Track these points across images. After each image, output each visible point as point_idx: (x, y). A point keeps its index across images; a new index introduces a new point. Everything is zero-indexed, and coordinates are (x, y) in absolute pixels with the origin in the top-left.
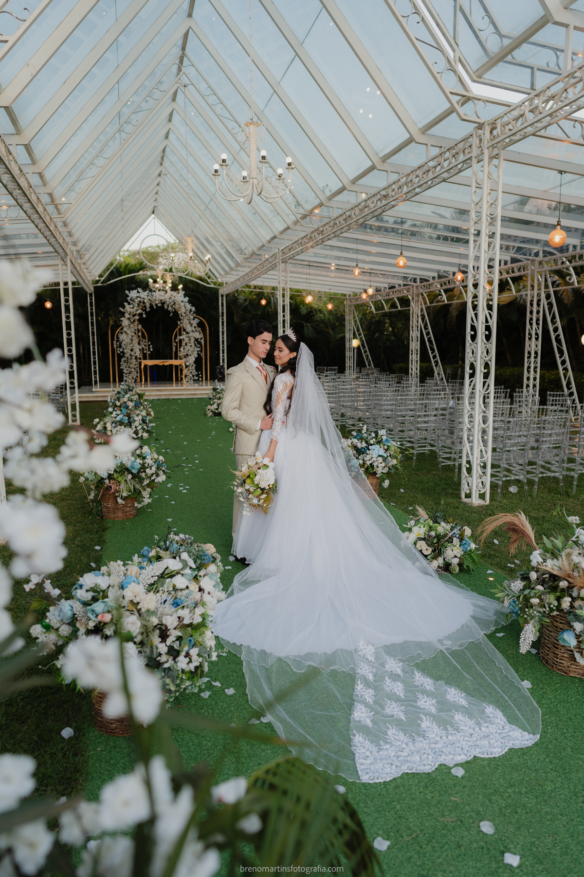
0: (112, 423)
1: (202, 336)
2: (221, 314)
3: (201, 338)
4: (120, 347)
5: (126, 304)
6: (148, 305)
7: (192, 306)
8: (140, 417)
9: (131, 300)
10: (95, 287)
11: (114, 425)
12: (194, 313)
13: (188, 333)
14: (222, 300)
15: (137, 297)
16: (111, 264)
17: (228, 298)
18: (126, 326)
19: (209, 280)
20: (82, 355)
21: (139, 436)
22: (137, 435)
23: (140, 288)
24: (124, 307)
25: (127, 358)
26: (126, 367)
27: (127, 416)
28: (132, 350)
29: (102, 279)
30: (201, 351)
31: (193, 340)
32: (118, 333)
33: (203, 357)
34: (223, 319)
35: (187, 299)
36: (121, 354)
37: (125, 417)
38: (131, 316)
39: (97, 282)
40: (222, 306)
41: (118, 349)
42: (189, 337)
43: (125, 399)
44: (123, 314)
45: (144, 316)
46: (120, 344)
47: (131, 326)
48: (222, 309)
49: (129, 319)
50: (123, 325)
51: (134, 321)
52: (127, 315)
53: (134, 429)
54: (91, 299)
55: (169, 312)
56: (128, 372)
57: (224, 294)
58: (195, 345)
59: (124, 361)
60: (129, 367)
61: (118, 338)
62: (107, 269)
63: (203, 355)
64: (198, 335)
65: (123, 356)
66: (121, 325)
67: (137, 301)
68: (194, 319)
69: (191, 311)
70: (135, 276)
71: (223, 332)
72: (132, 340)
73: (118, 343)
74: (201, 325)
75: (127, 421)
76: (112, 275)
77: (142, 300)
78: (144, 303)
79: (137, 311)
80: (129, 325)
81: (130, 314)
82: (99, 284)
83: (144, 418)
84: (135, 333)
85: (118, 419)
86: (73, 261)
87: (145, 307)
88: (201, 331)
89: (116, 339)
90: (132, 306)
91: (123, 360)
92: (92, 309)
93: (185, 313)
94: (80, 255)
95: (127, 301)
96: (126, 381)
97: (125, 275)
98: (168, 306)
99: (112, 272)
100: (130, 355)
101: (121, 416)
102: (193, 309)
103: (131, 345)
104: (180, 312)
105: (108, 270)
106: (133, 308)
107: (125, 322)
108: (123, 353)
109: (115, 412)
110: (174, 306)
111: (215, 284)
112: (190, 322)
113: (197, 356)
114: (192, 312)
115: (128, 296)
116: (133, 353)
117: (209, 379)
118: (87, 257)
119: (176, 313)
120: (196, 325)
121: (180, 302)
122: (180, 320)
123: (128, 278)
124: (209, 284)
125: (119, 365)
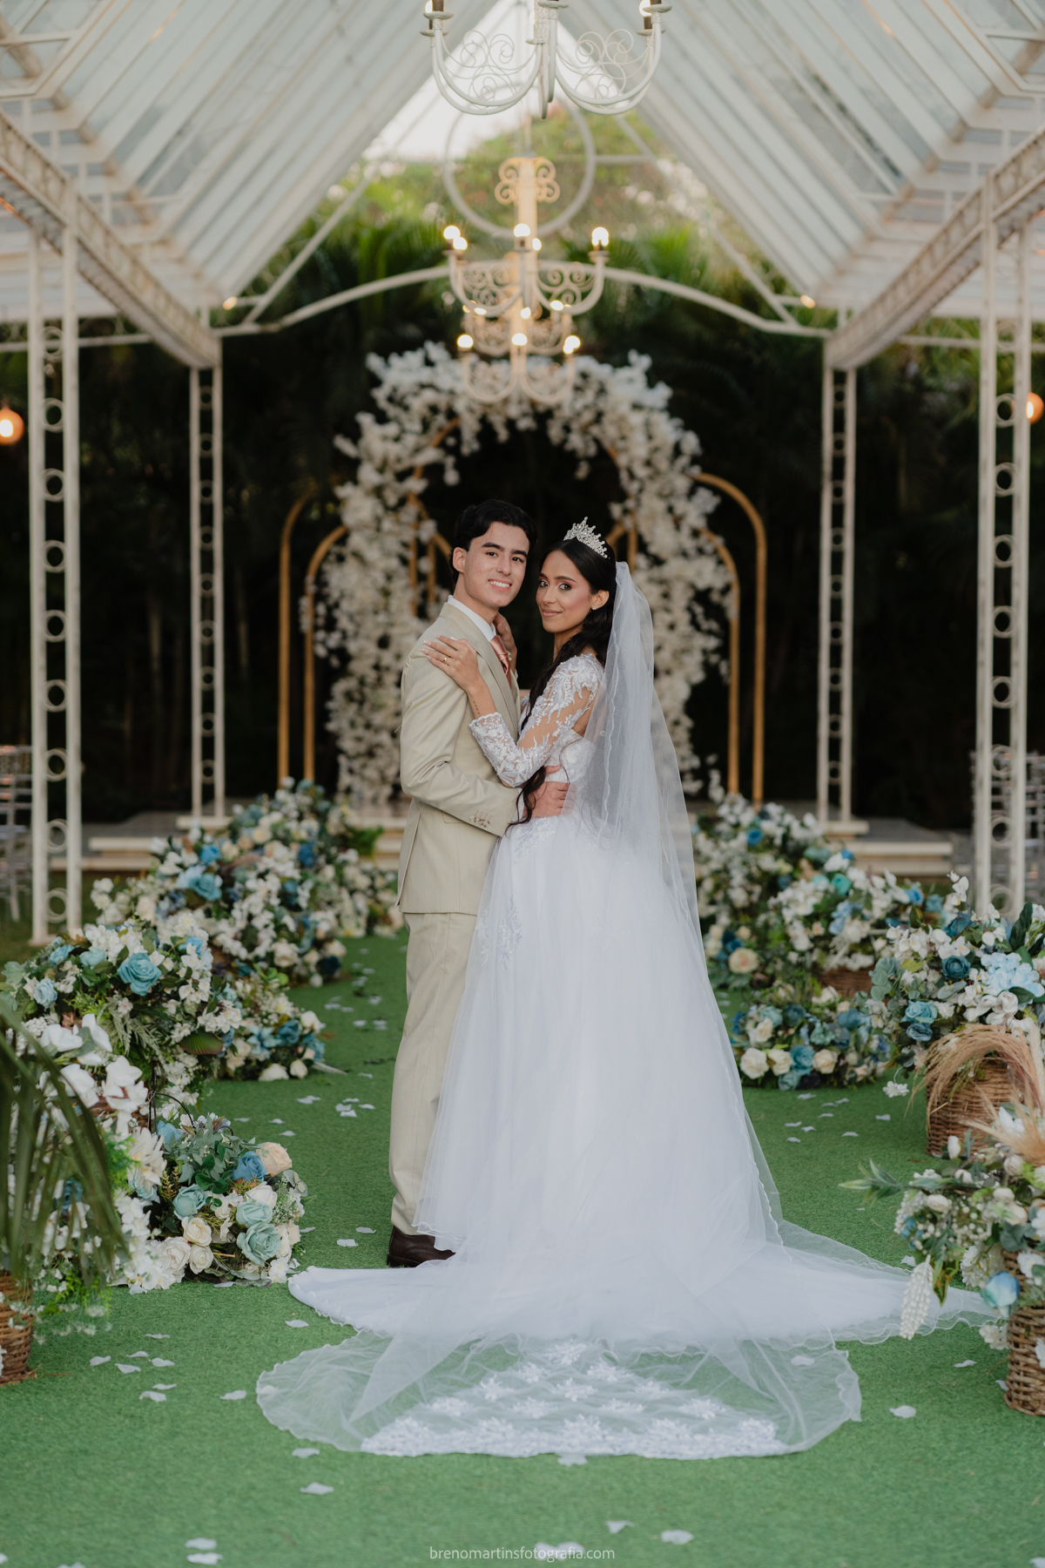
0: (162, 898)
1: (729, 574)
2: (827, 467)
3: (726, 590)
4: (330, 625)
5: (365, 419)
6: (469, 426)
7: (687, 427)
8: (273, 884)
9: (390, 399)
10: (228, 344)
11: (165, 905)
12: (695, 460)
13: (657, 561)
14: (839, 397)
15: (423, 386)
16: (310, 229)
17: (871, 389)
18: (362, 526)
19: (775, 301)
20: (156, 666)
21: (261, 951)
22: (251, 947)
23: (435, 340)
24: (355, 434)
25: (362, 682)
26: (353, 724)
27: (218, 873)
28: (384, 643)
29: (262, 302)
30: (723, 651)
31: (681, 597)
32: (325, 559)
33: (733, 682)
34: (838, 492)
35: (662, 393)
36: (335, 662)
37: (209, 877)
38: (389, 477)
39: (238, 316)
40: (839, 425)
41: (321, 635)
42: (662, 582)
43: (260, 834)
44: (349, 469)
45: (451, 477)
46: (330, 609)
47: (387, 525)
48: (839, 445)
49: (378, 492)
50: (349, 519)
51: (402, 502)
52: (368, 474)
53: (241, 924)
54: (206, 398)
55: (572, 458)
56: (362, 748)
57: (850, 366)
58: (694, 623)
59: (349, 696)
60: (368, 726)
61: (321, 582)
62: (291, 250)
63: (730, 670)
64: (711, 573)
65: (343, 672)
66: (336, 521)
67: (418, 404)
68: (691, 493)
69: (677, 451)
70: (419, 286)
71: (837, 559)
72: (386, 593)
73: (321, 609)
74: (725, 521)
75: (217, 894)
76: (311, 281)
77: (442, 401)
78: (451, 414)
79: (418, 450)
80: (378, 520)
81: (381, 470)
82: (248, 327)
83: (290, 887)
84: (404, 561)
85: (184, 882)
86: (96, 241)
87: (456, 433)
88: (725, 554)
89: (311, 588)
90: (391, 429)
91: (340, 687)
92: (206, 445)
93: (648, 463)
94: (140, 210)
95: (371, 407)
96: (348, 791)
97: (372, 278)
98: (567, 429)
99: (310, 270)
100: (377, 667)
101: (194, 873)
102: (691, 442)
103: (382, 618)
104: (622, 461)
105: (293, 255)
106: (397, 439)
107: (357, 506)
108: (343, 655)
109: (173, 858)
110: (595, 430)
111: (804, 317)
112: (670, 510)
113: (698, 677)
114: (683, 461)
115: (376, 382)
116: (387, 658)
117: (758, 791)
118: (169, 215)
119: (604, 461)
120: (700, 523)
121: (625, 408)
122: (622, 496)
123: (387, 294)
124: (776, 317)
125: (323, 716)
